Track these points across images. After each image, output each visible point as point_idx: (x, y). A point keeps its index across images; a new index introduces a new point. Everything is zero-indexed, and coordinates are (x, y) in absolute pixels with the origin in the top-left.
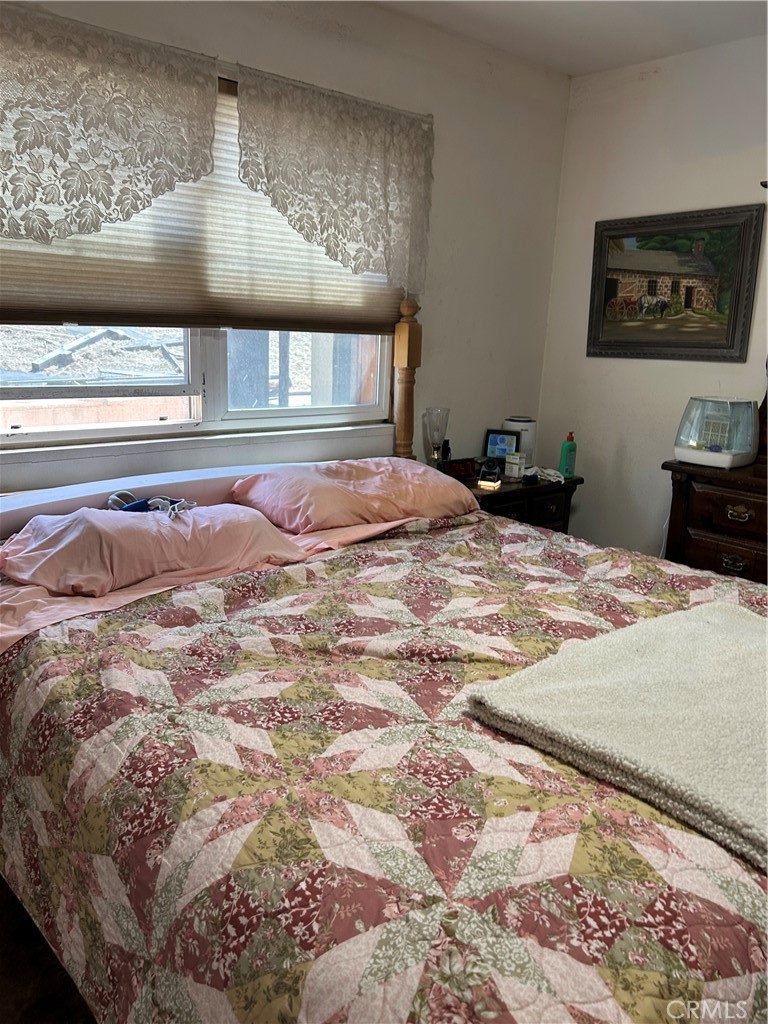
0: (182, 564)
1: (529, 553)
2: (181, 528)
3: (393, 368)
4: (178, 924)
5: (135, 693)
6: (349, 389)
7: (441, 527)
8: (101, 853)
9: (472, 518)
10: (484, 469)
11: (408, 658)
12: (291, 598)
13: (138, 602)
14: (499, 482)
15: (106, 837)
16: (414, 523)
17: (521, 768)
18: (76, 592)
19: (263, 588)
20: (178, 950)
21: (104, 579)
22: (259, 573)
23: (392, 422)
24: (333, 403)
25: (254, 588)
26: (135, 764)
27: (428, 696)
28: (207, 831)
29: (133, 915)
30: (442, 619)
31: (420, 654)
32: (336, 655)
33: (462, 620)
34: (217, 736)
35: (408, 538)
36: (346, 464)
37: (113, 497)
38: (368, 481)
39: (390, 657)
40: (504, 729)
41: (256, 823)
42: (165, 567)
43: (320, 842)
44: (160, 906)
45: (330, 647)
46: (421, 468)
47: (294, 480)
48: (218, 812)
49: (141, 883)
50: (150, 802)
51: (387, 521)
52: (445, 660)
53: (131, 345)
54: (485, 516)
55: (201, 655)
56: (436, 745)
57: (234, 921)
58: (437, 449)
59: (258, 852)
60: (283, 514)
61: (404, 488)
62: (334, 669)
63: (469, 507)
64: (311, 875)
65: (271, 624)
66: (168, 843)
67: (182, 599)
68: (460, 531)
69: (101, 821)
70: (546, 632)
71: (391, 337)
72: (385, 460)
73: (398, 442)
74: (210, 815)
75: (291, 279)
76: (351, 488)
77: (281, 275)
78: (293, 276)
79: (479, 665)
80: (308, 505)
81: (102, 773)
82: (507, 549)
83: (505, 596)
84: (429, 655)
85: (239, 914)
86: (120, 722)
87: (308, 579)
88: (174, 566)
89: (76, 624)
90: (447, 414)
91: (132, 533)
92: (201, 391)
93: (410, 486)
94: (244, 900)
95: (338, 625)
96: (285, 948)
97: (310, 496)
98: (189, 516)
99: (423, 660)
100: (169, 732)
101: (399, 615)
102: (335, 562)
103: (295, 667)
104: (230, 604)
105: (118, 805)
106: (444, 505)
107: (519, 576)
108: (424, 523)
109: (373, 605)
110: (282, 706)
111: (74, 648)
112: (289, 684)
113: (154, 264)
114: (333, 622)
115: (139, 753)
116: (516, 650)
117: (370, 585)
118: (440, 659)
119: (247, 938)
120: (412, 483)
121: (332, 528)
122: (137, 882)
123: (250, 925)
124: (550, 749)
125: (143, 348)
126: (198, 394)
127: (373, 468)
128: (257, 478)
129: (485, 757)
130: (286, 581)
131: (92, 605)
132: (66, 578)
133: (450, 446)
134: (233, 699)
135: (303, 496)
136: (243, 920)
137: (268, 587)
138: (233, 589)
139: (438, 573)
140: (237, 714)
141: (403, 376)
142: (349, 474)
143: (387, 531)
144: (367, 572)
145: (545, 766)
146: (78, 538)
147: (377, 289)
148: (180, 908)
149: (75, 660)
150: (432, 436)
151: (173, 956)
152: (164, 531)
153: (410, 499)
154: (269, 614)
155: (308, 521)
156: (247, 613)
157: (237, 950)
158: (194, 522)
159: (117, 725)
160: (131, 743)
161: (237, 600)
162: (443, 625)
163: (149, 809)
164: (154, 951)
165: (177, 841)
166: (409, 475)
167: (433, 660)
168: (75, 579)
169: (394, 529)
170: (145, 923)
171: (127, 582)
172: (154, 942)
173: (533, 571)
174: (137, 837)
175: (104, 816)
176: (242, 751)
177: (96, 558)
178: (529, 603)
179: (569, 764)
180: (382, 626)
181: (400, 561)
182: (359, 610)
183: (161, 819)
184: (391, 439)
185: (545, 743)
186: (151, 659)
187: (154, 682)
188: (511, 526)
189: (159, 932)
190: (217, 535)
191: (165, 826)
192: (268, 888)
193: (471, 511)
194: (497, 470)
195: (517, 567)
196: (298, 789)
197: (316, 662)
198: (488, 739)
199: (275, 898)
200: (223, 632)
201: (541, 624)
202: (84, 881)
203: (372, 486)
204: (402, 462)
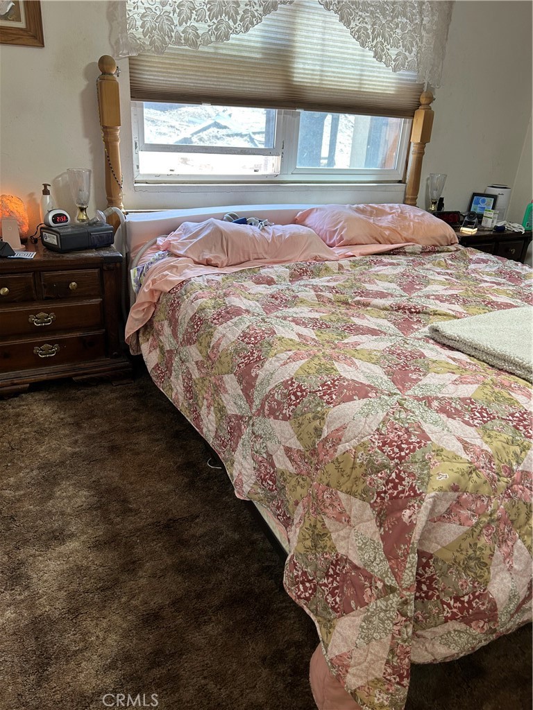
0: (265, 256)
1: (487, 269)
2: (266, 235)
3: (410, 143)
4: (267, 397)
5: (244, 308)
6: (378, 157)
7: (429, 252)
8: (228, 373)
9: (452, 248)
10: (466, 219)
11: (396, 310)
12: (329, 278)
13: (242, 271)
14: (476, 229)
15: (231, 365)
16: (411, 247)
17: (454, 359)
18: (208, 263)
19: (312, 271)
20: (266, 407)
21: (223, 258)
22: (310, 263)
23: (405, 183)
24: (365, 167)
25: (307, 271)
26: (245, 335)
27: (405, 327)
28: (282, 362)
29: (244, 397)
30: (421, 295)
31: (404, 308)
32: (353, 306)
33: (433, 295)
34: (287, 329)
35: (406, 256)
36: (370, 206)
37: (227, 215)
38: (383, 218)
39: (385, 309)
40: (448, 344)
41: (306, 360)
42: (256, 256)
43: (338, 369)
44: (258, 391)
45: (350, 301)
46: (420, 212)
47: (335, 213)
48: (288, 355)
49: (248, 383)
50: (253, 350)
51: (392, 244)
52: (419, 313)
53: (230, 133)
54: (460, 247)
55: (276, 299)
56: (406, 346)
57: (295, 394)
58: (435, 203)
59: (307, 370)
60: (326, 235)
61: (407, 224)
62: (351, 312)
63: (451, 241)
64: (333, 380)
65: (315, 288)
66: (262, 366)
67: (265, 272)
68: (442, 254)
69: (228, 359)
70: (486, 305)
71: (411, 120)
72: (396, 206)
73: (407, 196)
74: (284, 356)
75: (345, 76)
76: (372, 221)
77: (339, 73)
78: (347, 74)
79: (439, 317)
80: (342, 228)
81: (228, 339)
82: (472, 266)
83: (464, 287)
84: (409, 309)
85: (297, 391)
86: (237, 318)
87: (339, 269)
88: (261, 257)
89: (210, 277)
90: (445, 178)
91: (239, 234)
92: (281, 154)
93: (412, 223)
94: (299, 386)
95: (355, 293)
96: (319, 404)
97: (344, 223)
98: (270, 229)
99: (405, 312)
100: (262, 324)
101: (394, 291)
102: (357, 262)
103: (329, 309)
104: (293, 278)
105: (237, 352)
106: (433, 238)
107: (477, 280)
108: (418, 248)
109: (378, 285)
110: (321, 322)
111: (210, 287)
112: (325, 314)
113: (261, 59)
114: (353, 291)
115: (247, 331)
116: (465, 312)
117: (378, 275)
118: (416, 312)
119: (300, 401)
120: (413, 221)
121: (356, 245)
122: (247, 383)
123: (302, 396)
124: (473, 354)
125: (237, 135)
126: (279, 155)
127: (388, 210)
128: (311, 211)
129: (434, 353)
130: (326, 269)
131: (217, 270)
132: (203, 255)
133: (444, 202)
134: (294, 316)
135: (340, 222)
136: (299, 394)
137: (314, 271)
138: (295, 270)
139: (422, 272)
140: (297, 321)
141: (416, 149)
142: (371, 213)
143: (392, 250)
144: (375, 269)
145: (469, 361)
146: (209, 233)
147: (405, 84)
148: (268, 390)
149: (211, 293)
150: (432, 194)
151: (264, 410)
152: (256, 235)
153: (411, 231)
154: (315, 284)
155: (341, 239)
156: (302, 283)
157: (296, 405)
158: (273, 232)
159: (236, 319)
160: (243, 327)
161: (296, 276)
162: (420, 297)
163: (252, 353)
164: (254, 411)
165: (267, 365)
166: (412, 216)
167: (411, 313)
168: (208, 256)
169: (397, 249)
170: (250, 400)
171: (235, 263)
172: (254, 407)
173: (487, 278)
174: (246, 364)
175: (229, 357)
176: (299, 335)
177: (219, 246)
178: (479, 292)
179: (483, 361)
180: (382, 295)
181: (398, 265)
182: (368, 287)
183: (259, 357)
184: (403, 193)
185: (471, 350)
186: (250, 297)
187: (253, 305)
188: (479, 254)
189: (257, 402)
190: (286, 241)
191: (260, 360)
192: (312, 382)
193: (452, 244)
194: (476, 220)
195: (477, 275)
196: (328, 351)
197: (341, 308)
198: (438, 347)
199: (315, 386)
200: (289, 290)
201: (484, 301)
202: (218, 389)
203: (385, 221)
204: (408, 208)
